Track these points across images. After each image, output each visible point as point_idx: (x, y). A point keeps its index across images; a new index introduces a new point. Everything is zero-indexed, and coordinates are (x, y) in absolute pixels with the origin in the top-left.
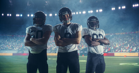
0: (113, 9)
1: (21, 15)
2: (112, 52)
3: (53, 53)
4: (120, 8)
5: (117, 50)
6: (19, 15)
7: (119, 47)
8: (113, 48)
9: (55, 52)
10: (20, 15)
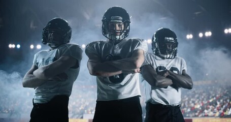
0: (190, 36)
1: (19, 46)
2: (189, 116)
3: (77, 118)
4: (201, 35)
5: (197, 114)
6: (13, 46)
7: (201, 107)
8: (189, 110)
9: (81, 116)
10: (16, 45)
